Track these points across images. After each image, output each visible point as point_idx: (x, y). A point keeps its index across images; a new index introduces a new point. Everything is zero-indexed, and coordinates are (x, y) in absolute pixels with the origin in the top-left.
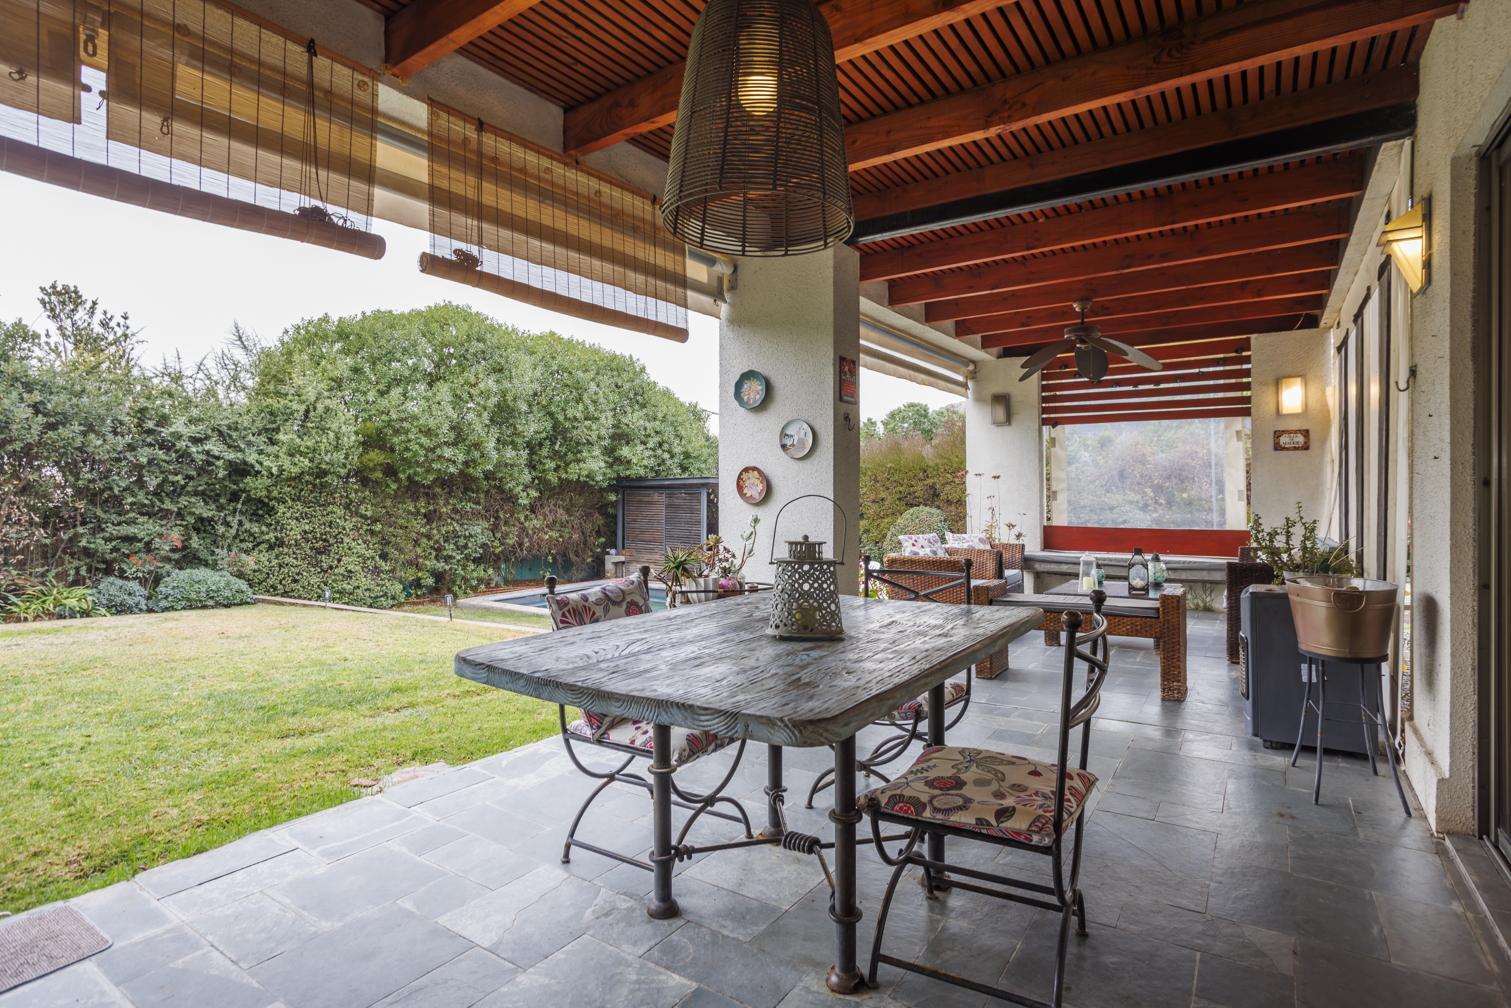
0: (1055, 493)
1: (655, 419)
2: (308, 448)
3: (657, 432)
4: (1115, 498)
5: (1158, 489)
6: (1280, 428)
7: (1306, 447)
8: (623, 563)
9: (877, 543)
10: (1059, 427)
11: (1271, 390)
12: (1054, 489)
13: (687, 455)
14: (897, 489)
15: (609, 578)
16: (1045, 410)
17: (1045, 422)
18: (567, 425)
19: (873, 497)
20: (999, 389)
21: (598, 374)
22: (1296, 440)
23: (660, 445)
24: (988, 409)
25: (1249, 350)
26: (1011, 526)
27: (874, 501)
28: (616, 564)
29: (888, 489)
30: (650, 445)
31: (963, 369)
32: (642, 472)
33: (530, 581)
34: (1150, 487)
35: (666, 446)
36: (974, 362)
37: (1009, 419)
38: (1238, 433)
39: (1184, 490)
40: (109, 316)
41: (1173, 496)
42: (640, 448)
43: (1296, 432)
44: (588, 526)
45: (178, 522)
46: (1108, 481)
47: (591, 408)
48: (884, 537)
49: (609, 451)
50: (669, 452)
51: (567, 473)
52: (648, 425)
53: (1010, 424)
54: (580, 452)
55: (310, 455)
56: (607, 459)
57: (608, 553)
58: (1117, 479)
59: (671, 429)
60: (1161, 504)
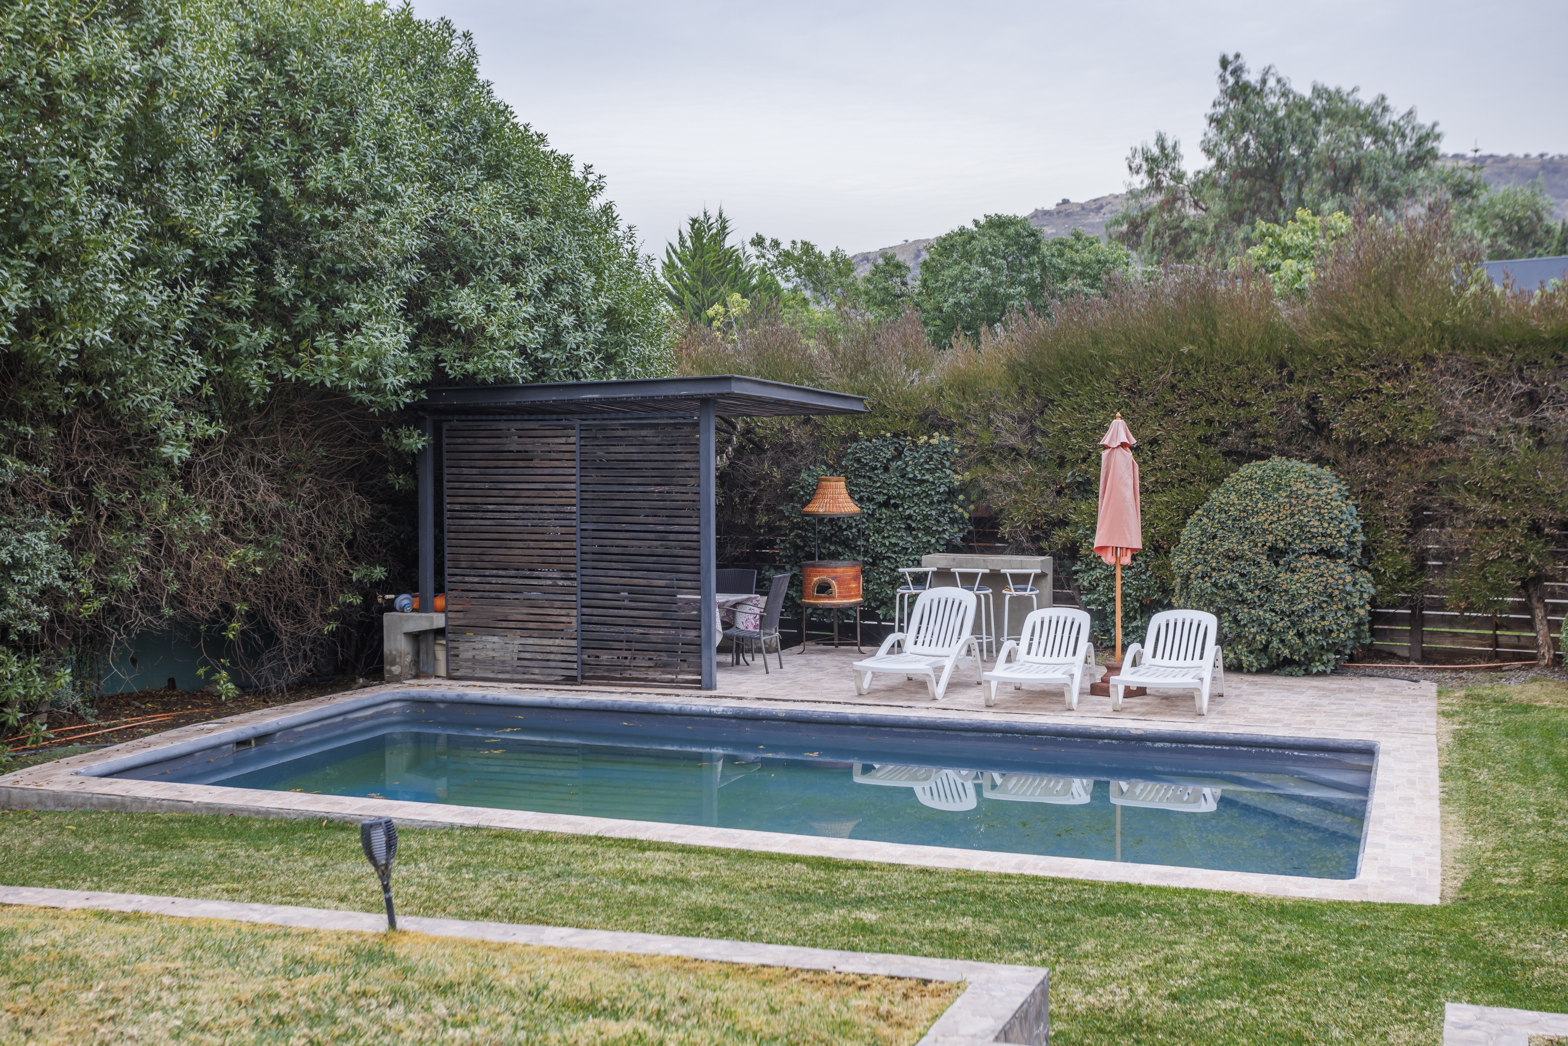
3: (541, 250)
8: (439, 633)
14: (1199, 414)
15: (398, 678)
18: (305, 213)
23: (552, 286)
28: (416, 637)
30: (528, 285)
32: (511, 365)
35: (565, 291)
42: (503, 293)
44: (330, 530)
49: (421, 301)
50: (573, 307)
51: (298, 363)
52: (517, 227)
56: (413, 323)
57: (391, 607)
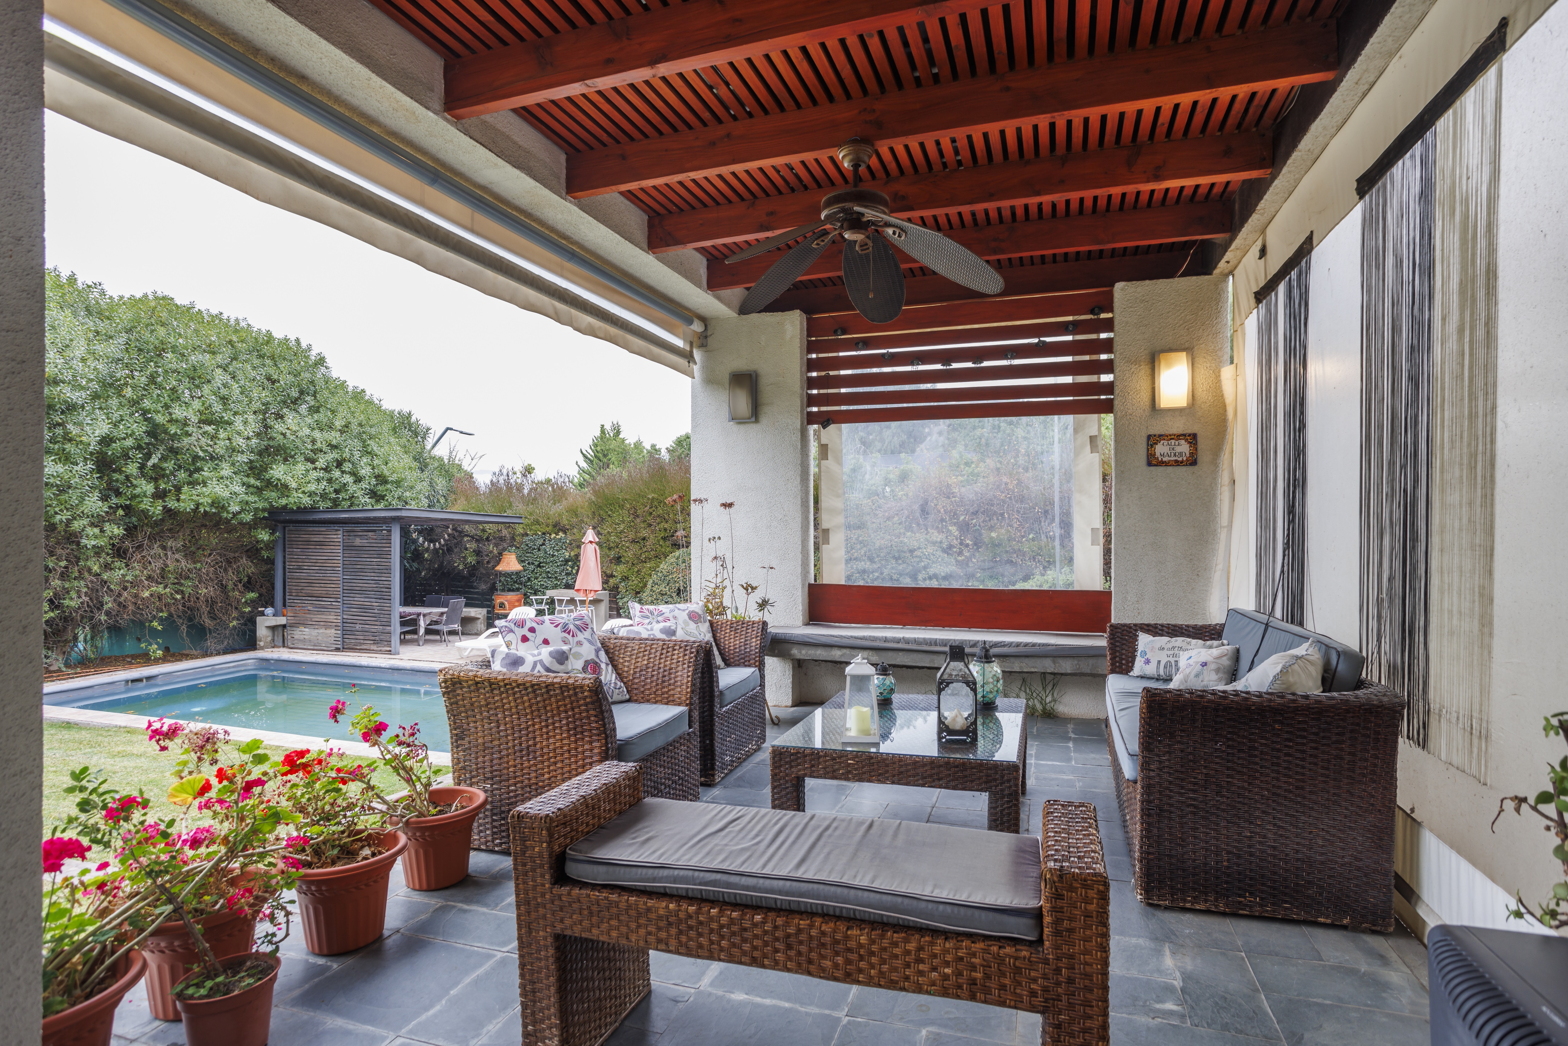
0: (826, 531)
1: (331, 427)
4: (913, 539)
5: (964, 528)
6: (1156, 430)
7: (1192, 461)
8: (284, 626)
9: (638, 593)
10: (832, 427)
11: (1143, 371)
12: (825, 525)
13: (381, 479)
14: (661, 526)
15: (262, 648)
16: (812, 400)
17: (811, 419)
18: (173, 429)
19: (631, 536)
20: (741, 364)
21: (234, 358)
22: (1178, 449)
23: (339, 464)
24: (723, 396)
25: (1110, 309)
26: (749, 588)
27: (633, 541)
28: (273, 628)
29: (650, 525)
30: (321, 463)
31: (682, 327)
32: (306, 501)
33: (134, 657)
34: (955, 524)
35: (347, 466)
36: (703, 319)
37: (755, 413)
38: (1093, 439)
39: (991, 528)
41: (980, 535)
42: (300, 468)
43: (1179, 437)
44: (230, 577)
46: (908, 517)
47: (217, 407)
48: (645, 586)
49: (256, 469)
50: (353, 474)
51: (178, 500)
52: (317, 434)
53: (757, 421)
54: (199, 470)
56: (252, 481)
57: (262, 614)
58: (918, 514)
59: (357, 443)
60: (967, 546)
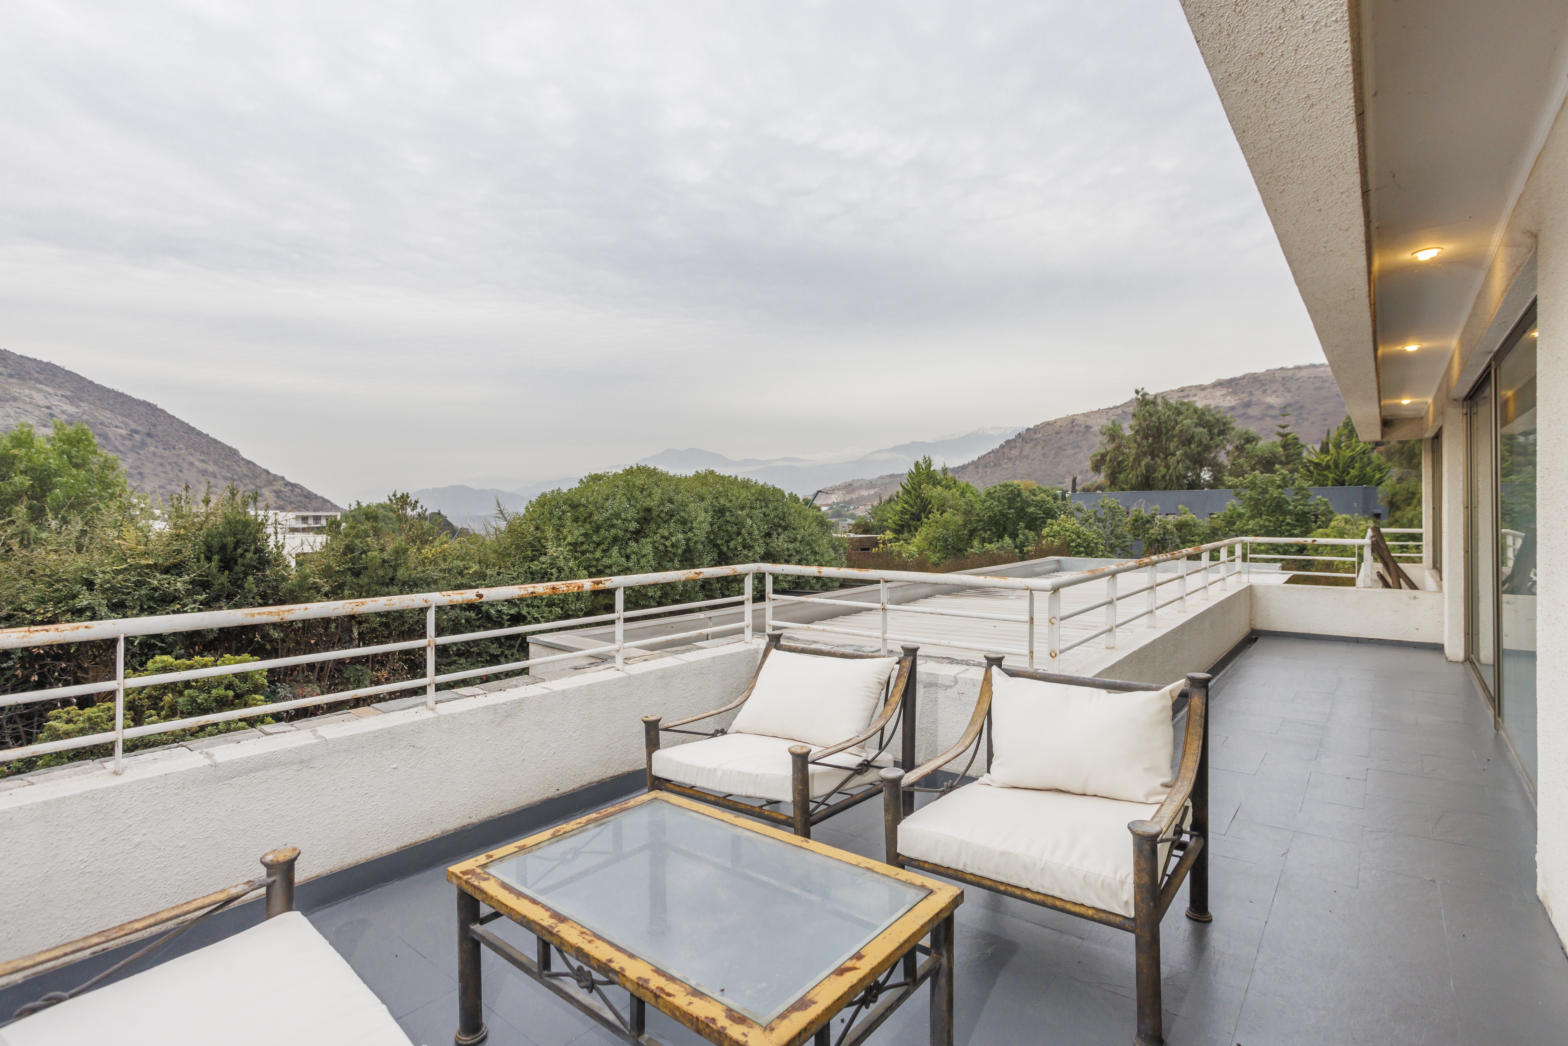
2: (559, 600)
3: (797, 552)
40: (424, 509)
45: (479, 659)
55: (561, 605)
